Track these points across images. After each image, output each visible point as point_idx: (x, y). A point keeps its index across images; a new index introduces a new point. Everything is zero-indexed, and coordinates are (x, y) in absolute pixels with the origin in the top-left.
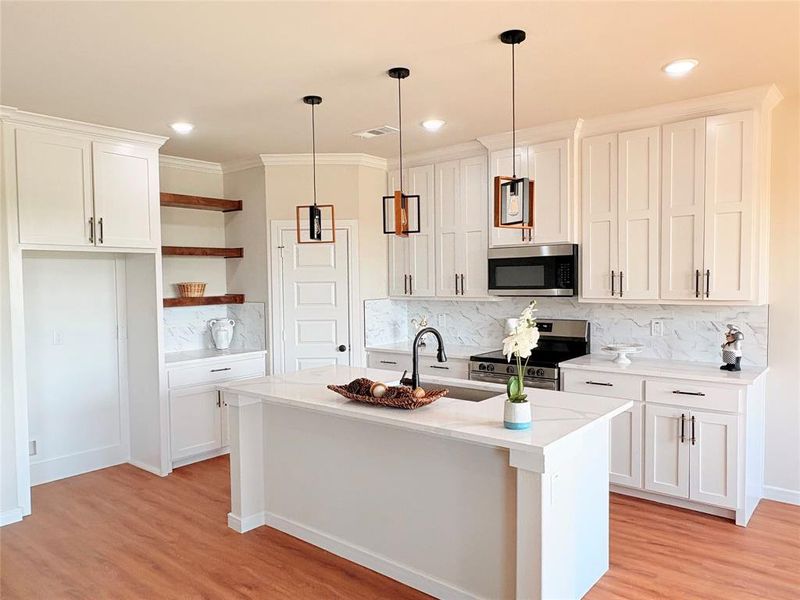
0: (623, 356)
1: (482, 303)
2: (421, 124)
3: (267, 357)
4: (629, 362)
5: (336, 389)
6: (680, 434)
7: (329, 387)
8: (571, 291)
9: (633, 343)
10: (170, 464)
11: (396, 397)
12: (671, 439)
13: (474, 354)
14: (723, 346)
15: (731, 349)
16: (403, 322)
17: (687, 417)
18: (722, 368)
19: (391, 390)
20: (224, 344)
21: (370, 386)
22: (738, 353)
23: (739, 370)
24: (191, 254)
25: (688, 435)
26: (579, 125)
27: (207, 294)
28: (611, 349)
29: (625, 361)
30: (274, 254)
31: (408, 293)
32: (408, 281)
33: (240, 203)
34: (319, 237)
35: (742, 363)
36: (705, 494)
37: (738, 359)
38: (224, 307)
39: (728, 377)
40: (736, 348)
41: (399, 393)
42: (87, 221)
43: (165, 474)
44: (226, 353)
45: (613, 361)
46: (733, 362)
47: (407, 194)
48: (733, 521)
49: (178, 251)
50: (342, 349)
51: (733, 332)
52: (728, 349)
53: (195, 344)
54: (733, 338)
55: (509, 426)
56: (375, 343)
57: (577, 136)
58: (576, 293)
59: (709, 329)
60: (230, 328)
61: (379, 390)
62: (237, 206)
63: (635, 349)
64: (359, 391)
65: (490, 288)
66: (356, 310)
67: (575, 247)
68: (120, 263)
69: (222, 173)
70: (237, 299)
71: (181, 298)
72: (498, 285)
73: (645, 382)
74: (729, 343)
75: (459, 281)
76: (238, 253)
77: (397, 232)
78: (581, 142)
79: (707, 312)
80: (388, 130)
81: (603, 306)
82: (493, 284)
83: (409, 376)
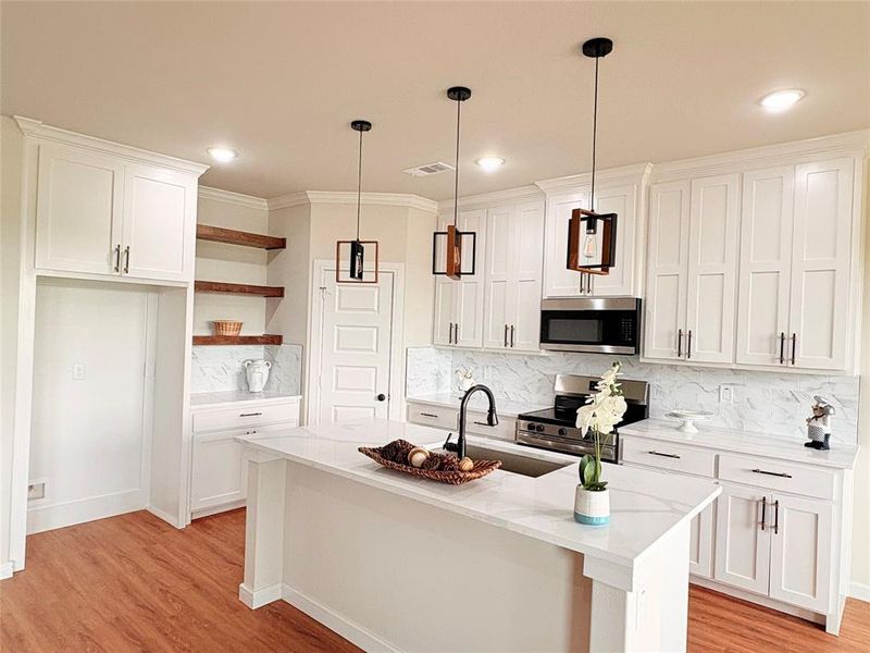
0: (689, 424)
1: (531, 357)
2: (476, 162)
3: (302, 402)
4: (696, 431)
5: (369, 452)
6: (760, 520)
7: (360, 450)
8: (632, 350)
9: (700, 410)
10: (189, 515)
11: (438, 469)
12: (748, 525)
13: (522, 412)
14: (809, 420)
15: (819, 424)
16: (446, 372)
17: (768, 501)
18: (807, 445)
19: (432, 457)
20: (258, 387)
21: (408, 451)
22: (826, 430)
23: (828, 449)
24: (228, 291)
25: (770, 521)
26: (648, 171)
27: (243, 333)
28: (676, 415)
29: (691, 430)
30: (315, 296)
31: (453, 343)
32: (454, 330)
33: (284, 240)
34: (360, 276)
35: (830, 440)
36: (790, 592)
37: (827, 436)
38: (262, 348)
39: (813, 456)
40: (825, 424)
41: (442, 465)
42: (113, 249)
43: (181, 526)
44: (260, 396)
45: (678, 429)
46: (822, 439)
47: (461, 231)
48: (822, 628)
49: (214, 287)
50: (381, 398)
51: (821, 405)
52: (814, 423)
53: (229, 385)
54: (821, 412)
55: (579, 519)
56: (417, 394)
57: (644, 182)
58: (637, 352)
59: (788, 399)
60: (265, 370)
61: (419, 458)
62: (281, 244)
63: (703, 417)
64: (395, 457)
65: (542, 341)
66: (398, 357)
67: (639, 301)
68: (152, 296)
69: (267, 209)
70: (275, 340)
71: (217, 336)
72: (551, 338)
73: (717, 457)
74: (816, 417)
75: (509, 332)
76: (278, 292)
77: (448, 273)
78: (649, 189)
79: (787, 380)
80: (442, 168)
81: (665, 367)
82: (545, 338)
83: (454, 440)
